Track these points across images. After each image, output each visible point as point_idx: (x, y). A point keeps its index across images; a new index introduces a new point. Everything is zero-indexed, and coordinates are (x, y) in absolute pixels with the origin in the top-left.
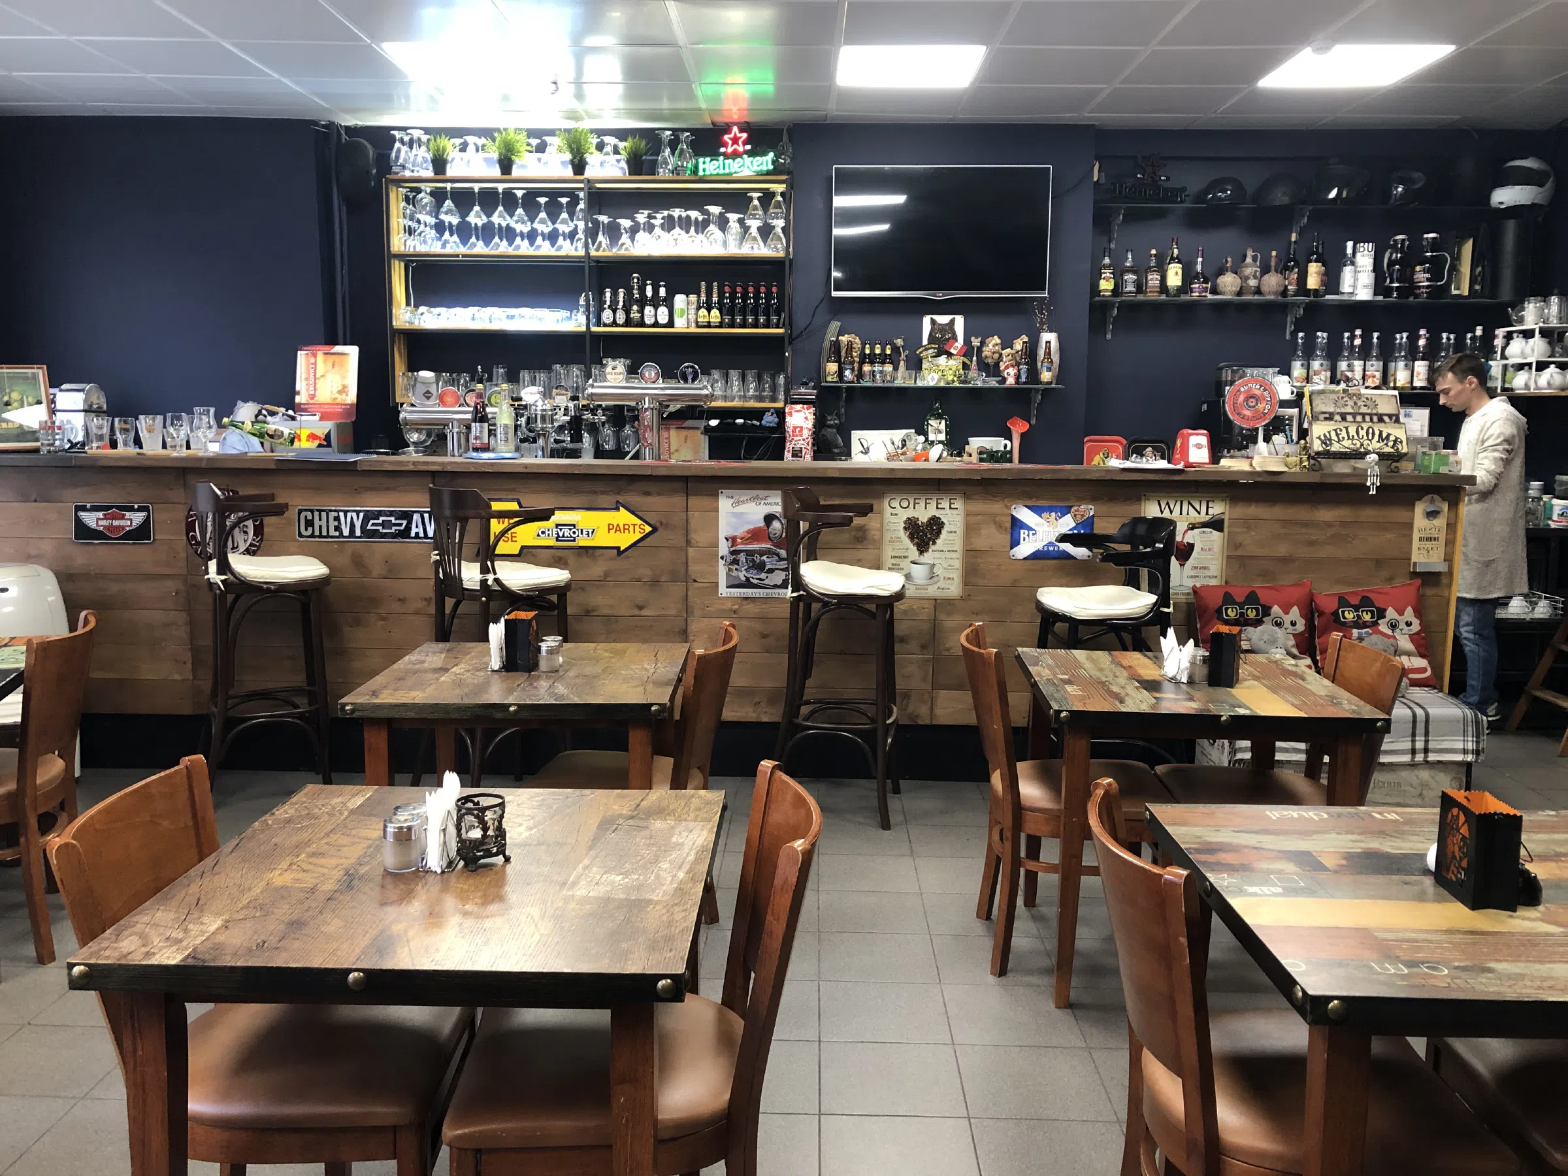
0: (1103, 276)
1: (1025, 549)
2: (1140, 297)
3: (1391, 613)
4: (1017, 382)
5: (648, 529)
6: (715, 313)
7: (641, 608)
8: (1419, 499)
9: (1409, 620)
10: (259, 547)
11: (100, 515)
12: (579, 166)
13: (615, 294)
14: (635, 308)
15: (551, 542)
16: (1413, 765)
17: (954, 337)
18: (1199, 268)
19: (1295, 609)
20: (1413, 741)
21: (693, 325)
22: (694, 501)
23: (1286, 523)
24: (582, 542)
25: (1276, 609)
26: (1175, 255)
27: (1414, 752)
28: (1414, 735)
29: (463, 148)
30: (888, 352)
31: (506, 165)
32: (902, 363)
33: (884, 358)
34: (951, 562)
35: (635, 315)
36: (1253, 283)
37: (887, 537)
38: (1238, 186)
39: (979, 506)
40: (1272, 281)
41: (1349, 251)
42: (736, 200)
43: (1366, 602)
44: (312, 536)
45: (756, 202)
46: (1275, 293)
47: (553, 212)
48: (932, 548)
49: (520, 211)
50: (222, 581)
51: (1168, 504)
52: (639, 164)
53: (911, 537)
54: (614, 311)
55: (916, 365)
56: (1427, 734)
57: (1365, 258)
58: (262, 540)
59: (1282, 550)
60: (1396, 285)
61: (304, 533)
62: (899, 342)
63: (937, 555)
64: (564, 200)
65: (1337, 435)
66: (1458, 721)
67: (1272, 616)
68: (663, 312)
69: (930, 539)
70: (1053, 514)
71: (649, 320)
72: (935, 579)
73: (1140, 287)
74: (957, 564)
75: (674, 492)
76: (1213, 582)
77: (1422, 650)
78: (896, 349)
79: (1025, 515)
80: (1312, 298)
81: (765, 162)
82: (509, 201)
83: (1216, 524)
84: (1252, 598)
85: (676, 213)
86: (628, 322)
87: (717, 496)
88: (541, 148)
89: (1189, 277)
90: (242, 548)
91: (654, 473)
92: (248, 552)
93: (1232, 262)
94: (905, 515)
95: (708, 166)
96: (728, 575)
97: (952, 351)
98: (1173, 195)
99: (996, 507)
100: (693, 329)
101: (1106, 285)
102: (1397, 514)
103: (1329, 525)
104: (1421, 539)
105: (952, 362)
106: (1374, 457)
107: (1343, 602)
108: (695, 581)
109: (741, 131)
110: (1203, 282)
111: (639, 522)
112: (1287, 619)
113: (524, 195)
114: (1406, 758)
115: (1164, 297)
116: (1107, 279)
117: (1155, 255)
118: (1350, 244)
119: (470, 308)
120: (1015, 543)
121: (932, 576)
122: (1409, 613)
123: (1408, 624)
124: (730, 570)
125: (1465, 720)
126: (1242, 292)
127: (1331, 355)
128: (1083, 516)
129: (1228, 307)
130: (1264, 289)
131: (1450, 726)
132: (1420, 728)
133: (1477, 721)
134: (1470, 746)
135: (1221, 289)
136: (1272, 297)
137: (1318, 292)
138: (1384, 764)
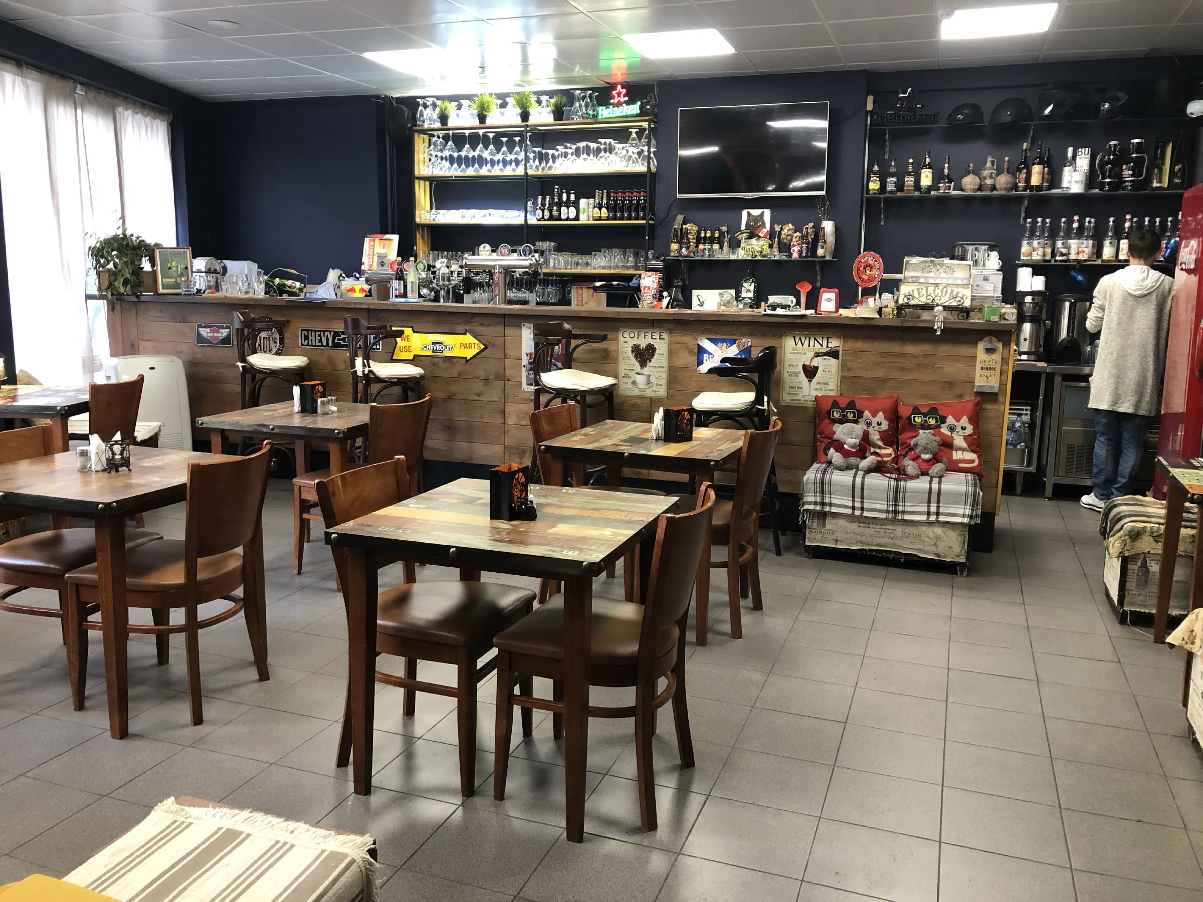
0: (872, 179)
1: (704, 368)
2: (899, 194)
4: (800, 257)
5: (482, 347)
6: (604, 210)
7: (479, 395)
8: (981, 340)
9: (964, 425)
10: (282, 350)
11: (208, 330)
12: (525, 116)
13: (544, 199)
14: (555, 208)
15: (429, 353)
16: (929, 523)
17: (763, 226)
18: (946, 171)
19: (881, 413)
20: (929, 506)
21: (591, 219)
22: (510, 331)
23: (883, 355)
24: (447, 353)
25: (867, 413)
26: (927, 163)
27: (929, 514)
28: (929, 502)
29: (459, 107)
30: (717, 235)
31: (482, 118)
32: (726, 244)
33: (712, 240)
34: (661, 374)
35: (555, 213)
36: (989, 182)
37: (621, 356)
38: (976, 108)
39: (678, 338)
40: (1003, 180)
41: (1070, 155)
42: (621, 135)
43: (933, 411)
44: (308, 345)
45: (634, 135)
46: (1006, 189)
47: (511, 146)
48: (649, 364)
49: (491, 147)
50: (242, 367)
51: (800, 339)
52: (558, 114)
53: (636, 357)
54: (543, 211)
55: (735, 244)
56: (938, 502)
57: (1083, 161)
58: (283, 347)
59: (880, 374)
60: (1108, 180)
61: (304, 343)
62: (724, 229)
63: (652, 369)
64: (517, 139)
65: (919, 293)
66: (962, 495)
68: (572, 210)
69: (647, 359)
70: (725, 344)
71: (563, 216)
72: (651, 385)
73: (900, 186)
74: (664, 376)
75: (497, 324)
76: (832, 394)
77: (974, 448)
78: (722, 234)
79: (706, 344)
80: (1034, 193)
81: (635, 109)
82: (486, 141)
83: (834, 354)
84: (851, 405)
85: (582, 145)
86: (551, 218)
87: (520, 327)
88: (504, 105)
89: (938, 177)
90: (274, 351)
91: (482, 312)
92: (277, 354)
93: (974, 167)
94: (633, 342)
95: (604, 113)
96: (527, 377)
97: (761, 235)
98: (933, 118)
99: (688, 339)
100: (591, 222)
101: (874, 186)
102: (965, 350)
103: (914, 356)
104: (982, 368)
105: (761, 242)
106: (941, 308)
107: (916, 411)
108: (509, 380)
109: (622, 88)
110: (948, 182)
111: (477, 342)
113: (494, 136)
114: (923, 518)
115: (916, 193)
116: (874, 182)
117: (912, 163)
118: (1070, 150)
119: (461, 210)
120: (700, 363)
121: (649, 383)
122: (964, 421)
123: (963, 428)
124: (529, 374)
125: (966, 494)
126: (980, 189)
127: (1053, 235)
128: (744, 346)
129: (968, 201)
130: (997, 186)
131: (955, 498)
132: (934, 497)
133: (975, 495)
134: (968, 512)
135: (964, 187)
136: (1003, 192)
137: (1039, 188)
138: (907, 521)
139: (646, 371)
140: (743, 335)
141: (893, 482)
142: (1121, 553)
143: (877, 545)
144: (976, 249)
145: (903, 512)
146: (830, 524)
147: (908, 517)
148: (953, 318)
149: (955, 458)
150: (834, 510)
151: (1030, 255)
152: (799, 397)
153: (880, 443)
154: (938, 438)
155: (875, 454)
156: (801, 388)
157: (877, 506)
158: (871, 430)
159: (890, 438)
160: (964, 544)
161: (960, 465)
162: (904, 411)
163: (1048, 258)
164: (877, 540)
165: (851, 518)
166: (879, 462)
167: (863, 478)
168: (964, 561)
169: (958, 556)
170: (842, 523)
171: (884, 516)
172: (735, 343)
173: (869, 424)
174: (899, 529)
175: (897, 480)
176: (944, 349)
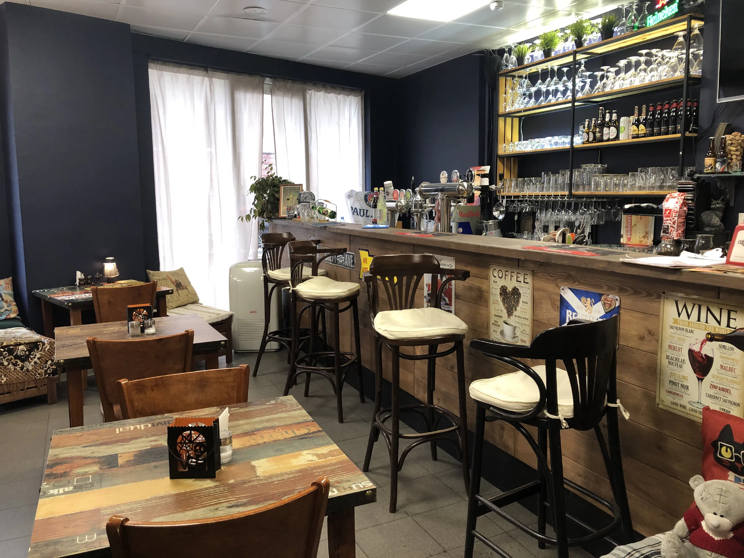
6: (642, 127)
12: (579, 41)
13: (590, 122)
14: (598, 130)
21: (630, 137)
34: (525, 327)
35: (598, 135)
37: (492, 298)
39: (542, 284)
42: (670, 42)
45: (681, 39)
48: (515, 313)
53: (504, 301)
63: (517, 319)
68: (613, 130)
69: (513, 306)
70: (589, 299)
71: (605, 137)
74: (528, 331)
76: (735, 411)
79: (570, 297)
82: (552, 74)
83: (738, 340)
86: (595, 140)
94: (501, 283)
99: (550, 287)
100: (630, 140)
128: (610, 305)
139: (512, 320)
140: (611, 289)
152: (684, 401)
156: (687, 387)
172: (600, 300)
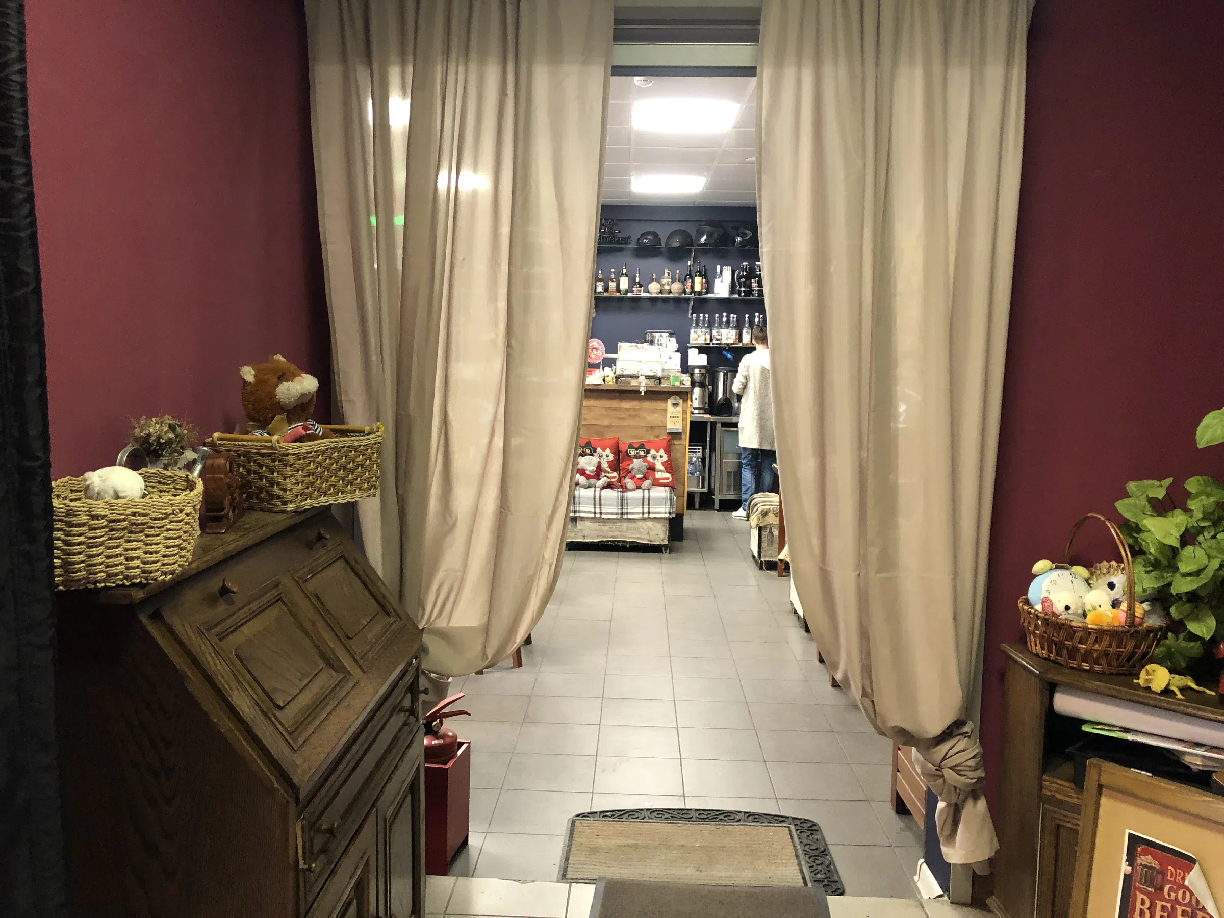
2: (606, 294)
3: (653, 452)
8: (669, 398)
9: (662, 455)
16: (644, 519)
18: (637, 279)
19: (608, 449)
20: (643, 508)
23: (607, 409)
25: (599, 450)
26: (624, 273)
27: (643, 513)
28: (643, 505)
36: (667, 287)
38: (655, 234)
40: (676, 287)
41: (718, 270)
43: (641, 447)
46: (678, 293)
56: (649, 505)
57: (727, 275)
59: (606, 422)
60: (743, 289)
65: (629, 367)
66: (663, 499)
67: (597, 453)
73: (606, 289)
80: (697, 296)
84: (588, 444)
89: (632, 283)
93: (656, 276)
98: (626, 241)
102: (659, 405)
103: (628, 410)
104: (671, 417)
106: (643, 377)
107: (631, 446)
110: (639, 287)
112: (604, 454)
114: (640, 516)
115: (617, 294)
117: (614, 273)
118: (718, 267)
122: (662, 452)
123: (661, 457)
125: (666, 498)
126: (661, 292)
127: (711, 326)
129: (653, 300)
130: (672, 291)
131: (659, 501)
132: (646, 502)
133: (671, 499)
134: (668, 510)
135: (650, 290)
136: (677, 296)
137: (700, 293)
138: (630, 519)
141: (620, 494)
142: (758, 525)
143: (612, 537)
144: (661, 336)
145: (627, 513)
146: (580, 525)
147: (630, 516)
148: (651, 383)
149: (657, 477)
150: (582, 515)
151: (696, 339)
153: (609, 470)
154: (646, 464)
155: (606, 476)
157: (610, 510)
158: (602, 461)
159: (616, 466)
160: (666, 532)
161: (661, 481)
162: (623, 448)
163: (708, 341)
164: (611, 534)
165: (594, 520)
166: (609, 482)
167: (600, 492)
168: (667, 543)
169: (663, 540)
170: (588, 524)
171: (615, 516)
173: (600, 457)
174: (625, 525)
175: (622, 492)
176: (647, 404)
